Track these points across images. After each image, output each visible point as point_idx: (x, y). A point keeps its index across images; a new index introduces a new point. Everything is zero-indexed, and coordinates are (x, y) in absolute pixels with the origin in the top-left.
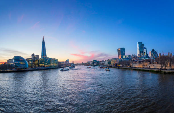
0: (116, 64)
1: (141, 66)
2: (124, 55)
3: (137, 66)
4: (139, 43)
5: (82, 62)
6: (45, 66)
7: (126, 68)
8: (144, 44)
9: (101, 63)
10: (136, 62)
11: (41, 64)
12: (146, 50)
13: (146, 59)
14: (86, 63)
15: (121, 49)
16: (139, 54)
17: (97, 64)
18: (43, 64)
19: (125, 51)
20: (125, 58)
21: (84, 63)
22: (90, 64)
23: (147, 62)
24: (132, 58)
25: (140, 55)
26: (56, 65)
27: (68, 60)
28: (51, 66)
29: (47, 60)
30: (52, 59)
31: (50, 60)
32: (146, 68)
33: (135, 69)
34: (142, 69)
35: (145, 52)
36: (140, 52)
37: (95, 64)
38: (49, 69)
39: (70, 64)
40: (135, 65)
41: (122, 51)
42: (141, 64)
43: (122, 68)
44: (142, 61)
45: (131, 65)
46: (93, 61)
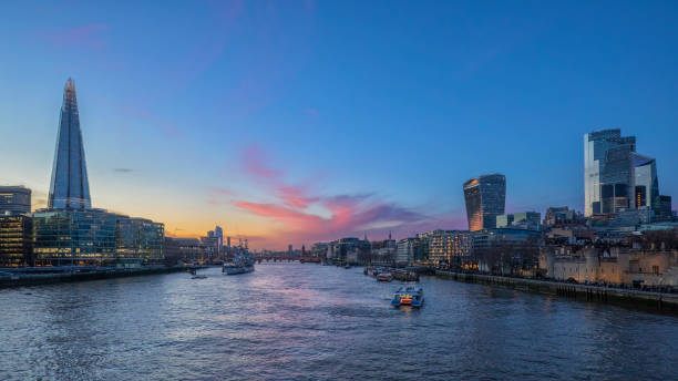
0: (457, 259)
1: (613, 275)
2: (502, 212)
3: (583, 272)
4: (594, 136)
5: (290, 247)
6: (76, 262)
7: (512, 280)
8: (632, 140)
9: (381, 252)
10: (576, 249)
11: (46, 246)
12: (654, 171)
13: (654, 227)
14: (306, 249)
15: (484, 180)
16: (596, 206)
17: (360, 257)
18: (64, 244)
19: (503, 192)
20: (503, 231)
21: (300, 248)
22: (329, 254)
23: (658, 249)
24: (549, 229)
25: (607, 209)
26: (152, 255)
27: (219, 230)
28: (118, 260)
29: (94, 227)
30: (126, 219)
31: (114, 228)
32: (654, 288)
33: (570, 294)
34: (620, 292)
35: (640, 190)
36: (606, 191)
37: (352, 257)
38: (108, 275)
39: (229, 254)
40: (568, 265)
41: (485, 194)
42: (613, 260)
43: (489, 282)
44: (620, 245)
45: (543, 265)
46: (344, 240)
